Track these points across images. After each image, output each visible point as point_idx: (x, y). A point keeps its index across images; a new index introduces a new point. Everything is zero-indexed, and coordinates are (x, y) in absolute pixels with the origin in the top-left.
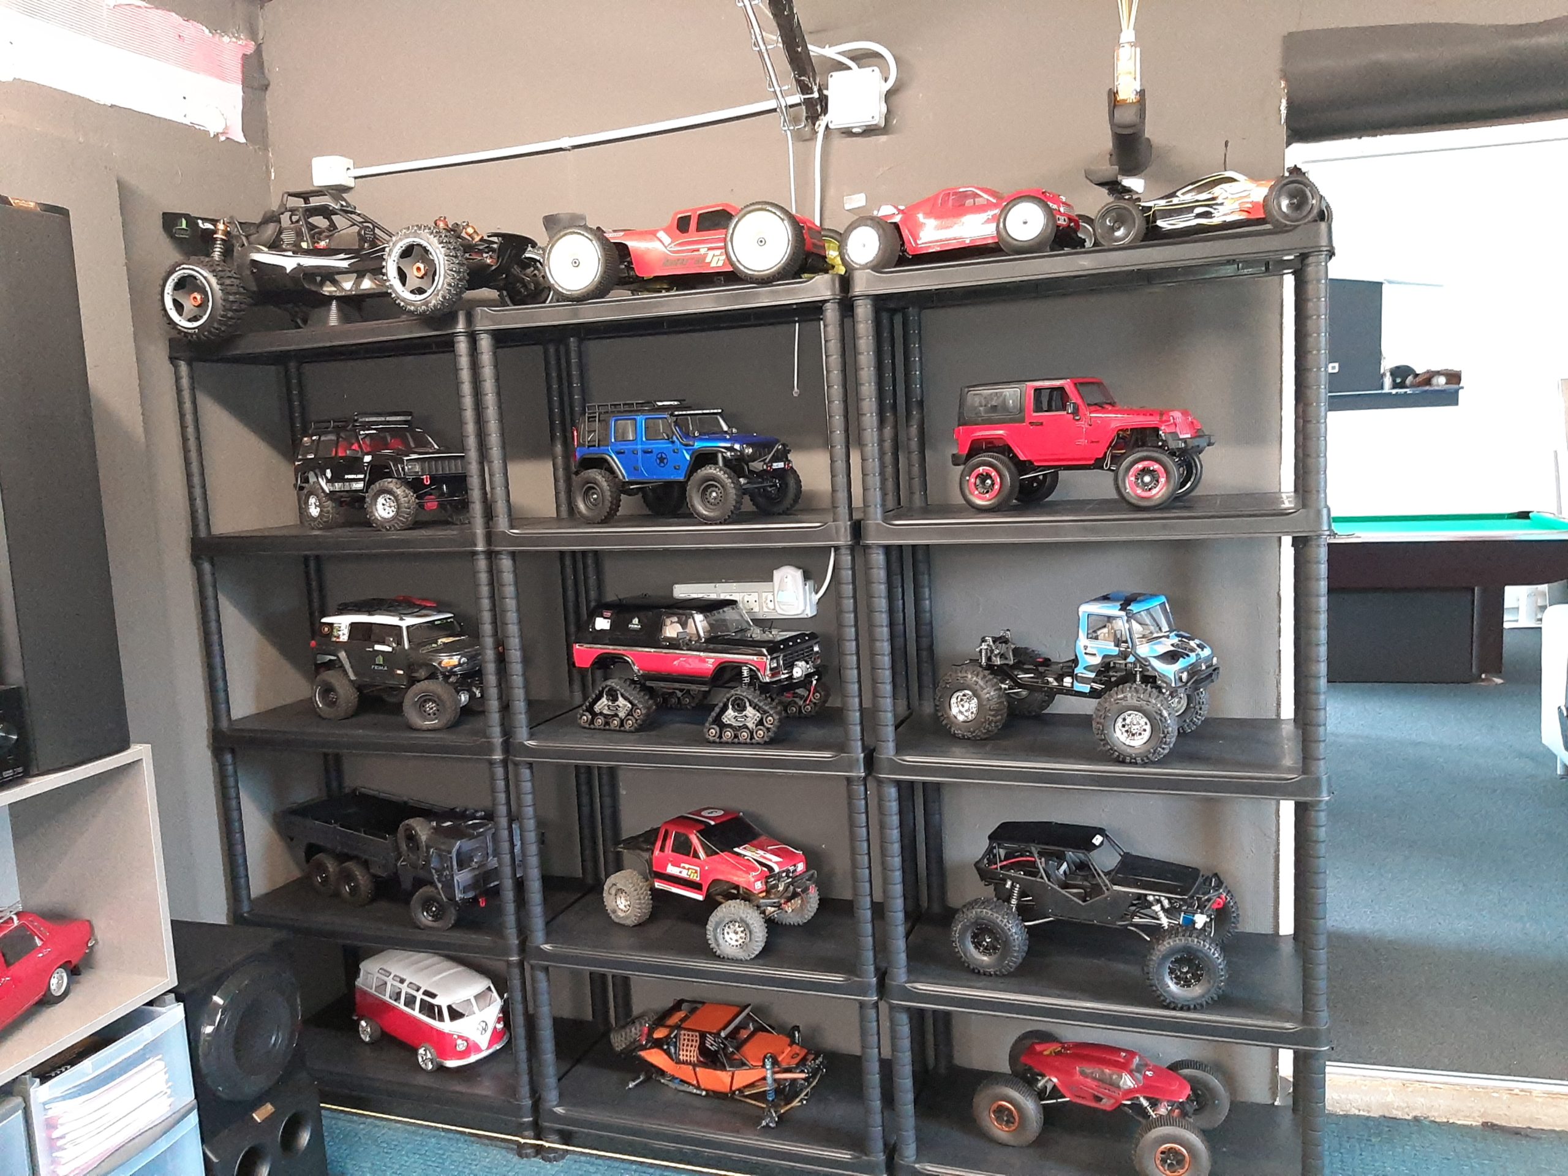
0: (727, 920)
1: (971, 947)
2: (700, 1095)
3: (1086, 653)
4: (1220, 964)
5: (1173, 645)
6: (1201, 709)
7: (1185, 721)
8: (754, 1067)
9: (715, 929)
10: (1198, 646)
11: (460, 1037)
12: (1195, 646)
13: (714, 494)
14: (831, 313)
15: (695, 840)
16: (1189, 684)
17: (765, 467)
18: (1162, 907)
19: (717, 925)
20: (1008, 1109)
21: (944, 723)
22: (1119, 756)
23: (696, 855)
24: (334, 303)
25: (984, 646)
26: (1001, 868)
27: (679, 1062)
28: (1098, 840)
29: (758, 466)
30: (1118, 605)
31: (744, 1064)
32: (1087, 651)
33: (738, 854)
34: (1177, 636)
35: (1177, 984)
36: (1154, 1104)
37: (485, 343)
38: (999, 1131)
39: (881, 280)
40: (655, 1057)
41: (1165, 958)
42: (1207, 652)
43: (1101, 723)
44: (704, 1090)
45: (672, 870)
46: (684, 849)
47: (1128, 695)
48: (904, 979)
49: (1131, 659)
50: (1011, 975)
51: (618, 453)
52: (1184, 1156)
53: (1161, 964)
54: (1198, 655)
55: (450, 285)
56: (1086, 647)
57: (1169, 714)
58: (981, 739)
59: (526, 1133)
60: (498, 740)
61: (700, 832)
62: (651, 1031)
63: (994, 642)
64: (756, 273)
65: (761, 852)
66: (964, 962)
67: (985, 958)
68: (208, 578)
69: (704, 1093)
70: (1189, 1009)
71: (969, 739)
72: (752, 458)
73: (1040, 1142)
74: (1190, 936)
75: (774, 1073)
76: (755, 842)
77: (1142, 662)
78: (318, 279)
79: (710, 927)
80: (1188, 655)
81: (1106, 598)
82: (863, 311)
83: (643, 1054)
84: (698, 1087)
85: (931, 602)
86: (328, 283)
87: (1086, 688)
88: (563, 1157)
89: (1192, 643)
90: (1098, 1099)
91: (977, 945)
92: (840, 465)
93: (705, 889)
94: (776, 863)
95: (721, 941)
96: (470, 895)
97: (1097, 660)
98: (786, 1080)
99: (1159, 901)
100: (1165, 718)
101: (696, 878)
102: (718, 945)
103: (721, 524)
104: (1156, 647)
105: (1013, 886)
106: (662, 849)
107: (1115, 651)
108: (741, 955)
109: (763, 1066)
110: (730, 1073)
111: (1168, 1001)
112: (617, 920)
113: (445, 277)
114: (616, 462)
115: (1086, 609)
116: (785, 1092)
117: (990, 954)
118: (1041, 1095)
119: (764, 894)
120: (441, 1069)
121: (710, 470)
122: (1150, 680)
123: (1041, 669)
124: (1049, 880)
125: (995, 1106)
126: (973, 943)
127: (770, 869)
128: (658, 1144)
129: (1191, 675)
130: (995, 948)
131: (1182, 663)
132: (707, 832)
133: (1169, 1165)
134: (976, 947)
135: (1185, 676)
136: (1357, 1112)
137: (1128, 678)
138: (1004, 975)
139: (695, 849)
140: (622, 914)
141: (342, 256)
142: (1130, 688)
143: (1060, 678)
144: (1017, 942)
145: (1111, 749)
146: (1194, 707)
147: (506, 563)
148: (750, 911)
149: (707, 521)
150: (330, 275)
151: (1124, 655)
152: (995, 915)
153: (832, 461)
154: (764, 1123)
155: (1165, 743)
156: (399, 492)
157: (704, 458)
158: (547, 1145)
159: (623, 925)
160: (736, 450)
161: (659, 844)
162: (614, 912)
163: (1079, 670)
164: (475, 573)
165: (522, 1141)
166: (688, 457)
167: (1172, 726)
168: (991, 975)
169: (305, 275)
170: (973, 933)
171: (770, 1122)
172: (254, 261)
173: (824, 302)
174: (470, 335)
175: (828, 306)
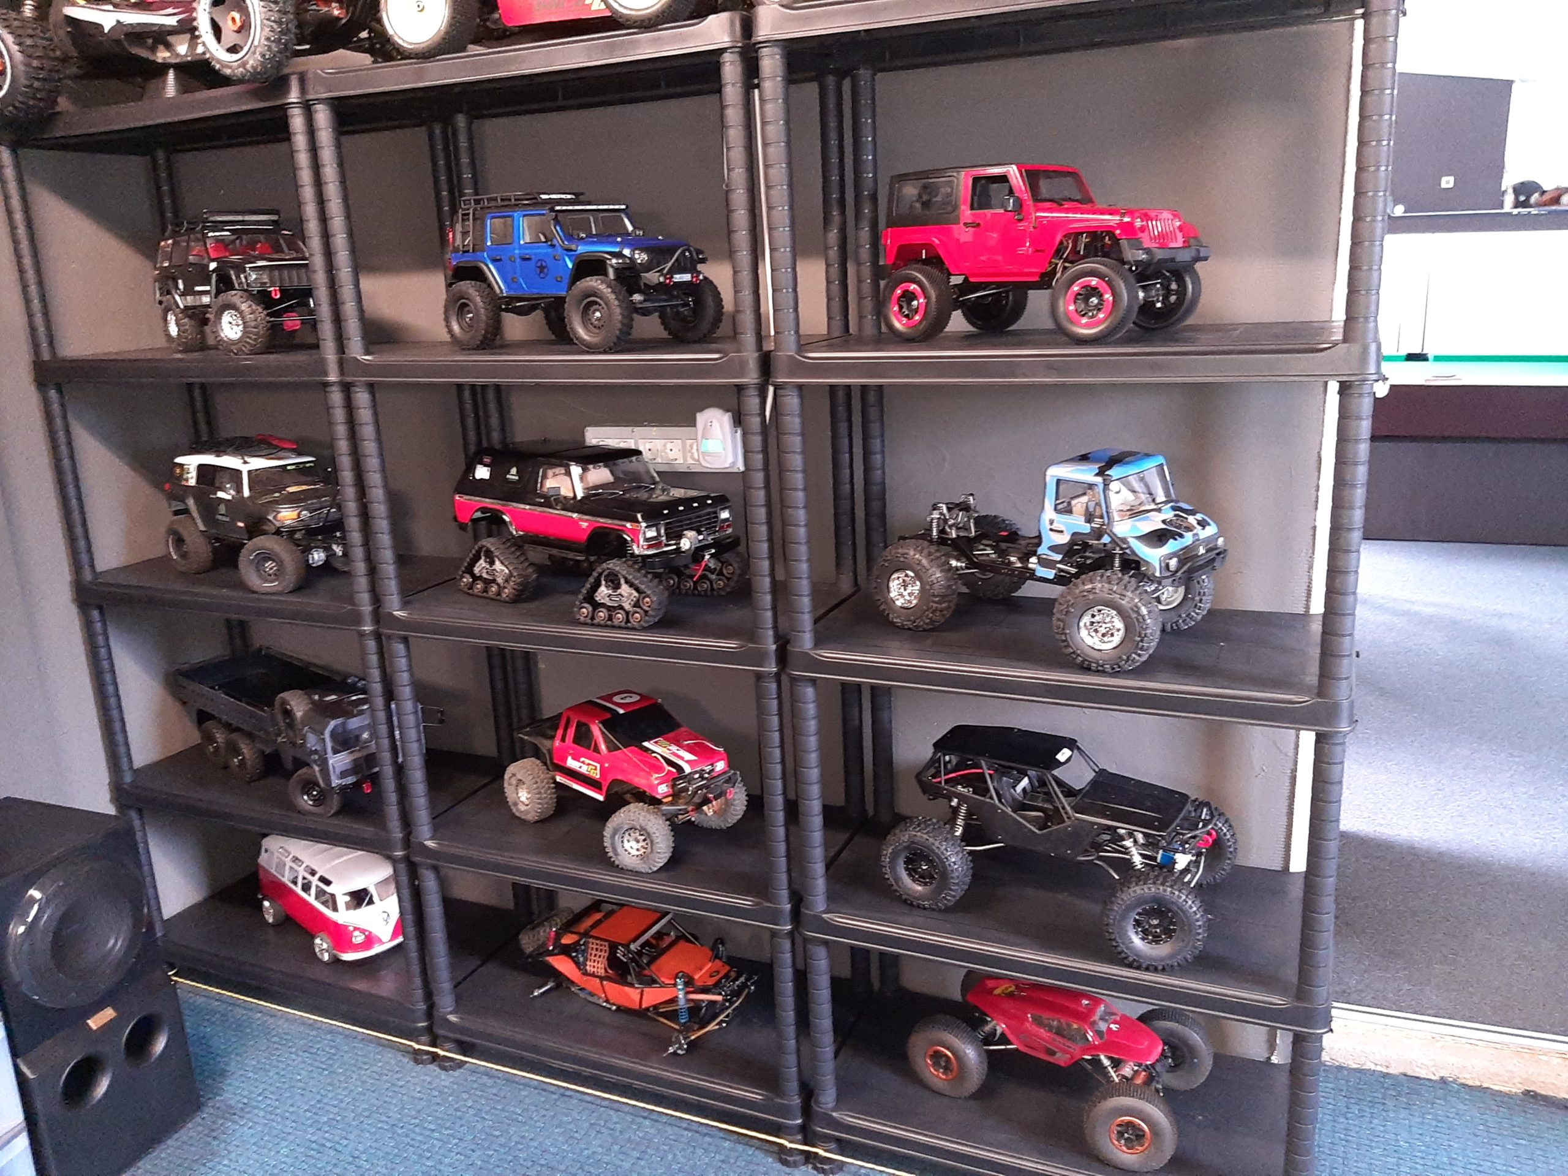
0: (626, 827)
1: (904, 875)
2: (610, 1009)
3: (1051, 530)
4: (1197, 920)
5: (1164, 522)
6: (1201, 601)
7: (1180, 616)
8: (663, 986)
9: (613, 837)
10: (1199, 523)
11: (356, 929)
12: (1194, 523)
13: (598, 314)
14: (731, 70)
15: (596, 730)
16: (1179, 574)
17: (662, 279)
18: (1135, 842)
19: (615, 831)
20: (946, 1056)
21: (882, 607)
22: (1083, 662)
23: (597, 750)
24: (171, 75)
25: (936, 515)
26: (947, 781)
27: (586, 973)
28: (1063, 755)
29: (653, 277)
30: (1095, 468)
31: (654, 981)
32: (1053, 527)
33: (647, 749)
34: (1174, 509)
35: (1143, 939)
36: (1116, 1064)
37: (323, 116)
38: (935, 1076)
39: (793, 19)
40: (563, 965)
41: (1130, 908)
42: (1211, 530)
43: (1062, 621)
44: (613, 1004)
45: (571, 763)
46: (583, 739)
47: (1097, 584)
48: (822, 908)
49: (1106, 539)
50: (948, 910)
51: (495, 261)
52: (1143, 1131)
53: (1124, 917)
54: (1196, 534)
55: (268, 39)
56: (1052, 522)
57: (1149, 612)
58: (925, 630)
59: (423, 1038)
60: (367, 609)
61: (604, 723)
62: (558, 936)
63: (949, 509)
64: (633, 13)
65: (674, 748)
66: (896, 891)
67: (920, 888)
68: (56, 407)
69: (614, 1008)
70: (1156, 970)
71: (910, 629)
72: (648, 267)
73: (984, 1093)
74: (1163, 884)
75: (687, 993)
76: (670, 735)
77: (1116, 541)
78: (150, 41)
79: (607, 833)
80: (1181, 536)
81: (1084, 458)
82: (771, 63)
83: (551, 960)
84: (607, 1001)
85: (883, 457)
86: (161, 47)
87: (1050, 574)
88: (460, 1067)
89: (1192, 520)
90: (1052, 1053)
91: (911, 872)
92: (746, 276)
93: (604, 789)
94: (688, 762)
95: (620, 850)
96: (350, 780)
97: (1064, 539)
98: (703, 1001)
99: (1131, 834)
100: (1143, 617)
101: (596, 775)
102: (616, 854)
103: (605, 352)
104: (1138, 524)
105: (959, 804)
106: (563, 740)
107: (1086, 528)
108: (643, 868)
109: (675, 985)
110: (639, 991)
111: (1131, 959)
112: (517, 814)
113: (262, 29)
114: (493, 273)
115: (1055, 472)
116: (698, 1015)
117: (926, 884)
118: (989, 1039)
119: (670, 799)
120: (336, 961)
121: (593, 282)
122: (1132, 565)
123: (1003, 545)
124: (1000, 801)
125: (931, 1052)
126: (906, 869)
127: (680, 769)
128: (557, 1064)
129: (1182, 563)
130: (932, 877)
131: (1172, 546)
132: (612, 723)
133: (1126, 1140)
134: (910, 875)
135: (1173, 563)
136: (1373, 1067)
137: (1103, 561)
138: (940, 910)
139: (596, 744)
140: (522, 808)
141: (170, 11)
142: (1102, 576)
143: (1025, 558)
144: (956, 874)
145: (1074, 653)
146: (1193, 599)
147: (362, 398)
148: (652, 817)
149: (590, 349)
150: (160, 37)
151: (1098, 534)
152: (931, 840)
153: (735, 272)
154: (671, 1050)
155: (1142, 649)
156: (244, 307)
157: (590, 267)
158: (441, 1053)
159: (524, 821)
160: (625, 256)
161: (560, 732)
162: (516, 804)
163: (1042, 550)
164: (328, 409)
165: (417, 1047)
166: (570, 265)
167: (1153, 627)
168: (925, 909)
169: (126, 35)
170: (907, 857)
171: (678, 1048)
172: (67, 16)
173: (722, 51)
174: (307, 108)
175: (727, 57)
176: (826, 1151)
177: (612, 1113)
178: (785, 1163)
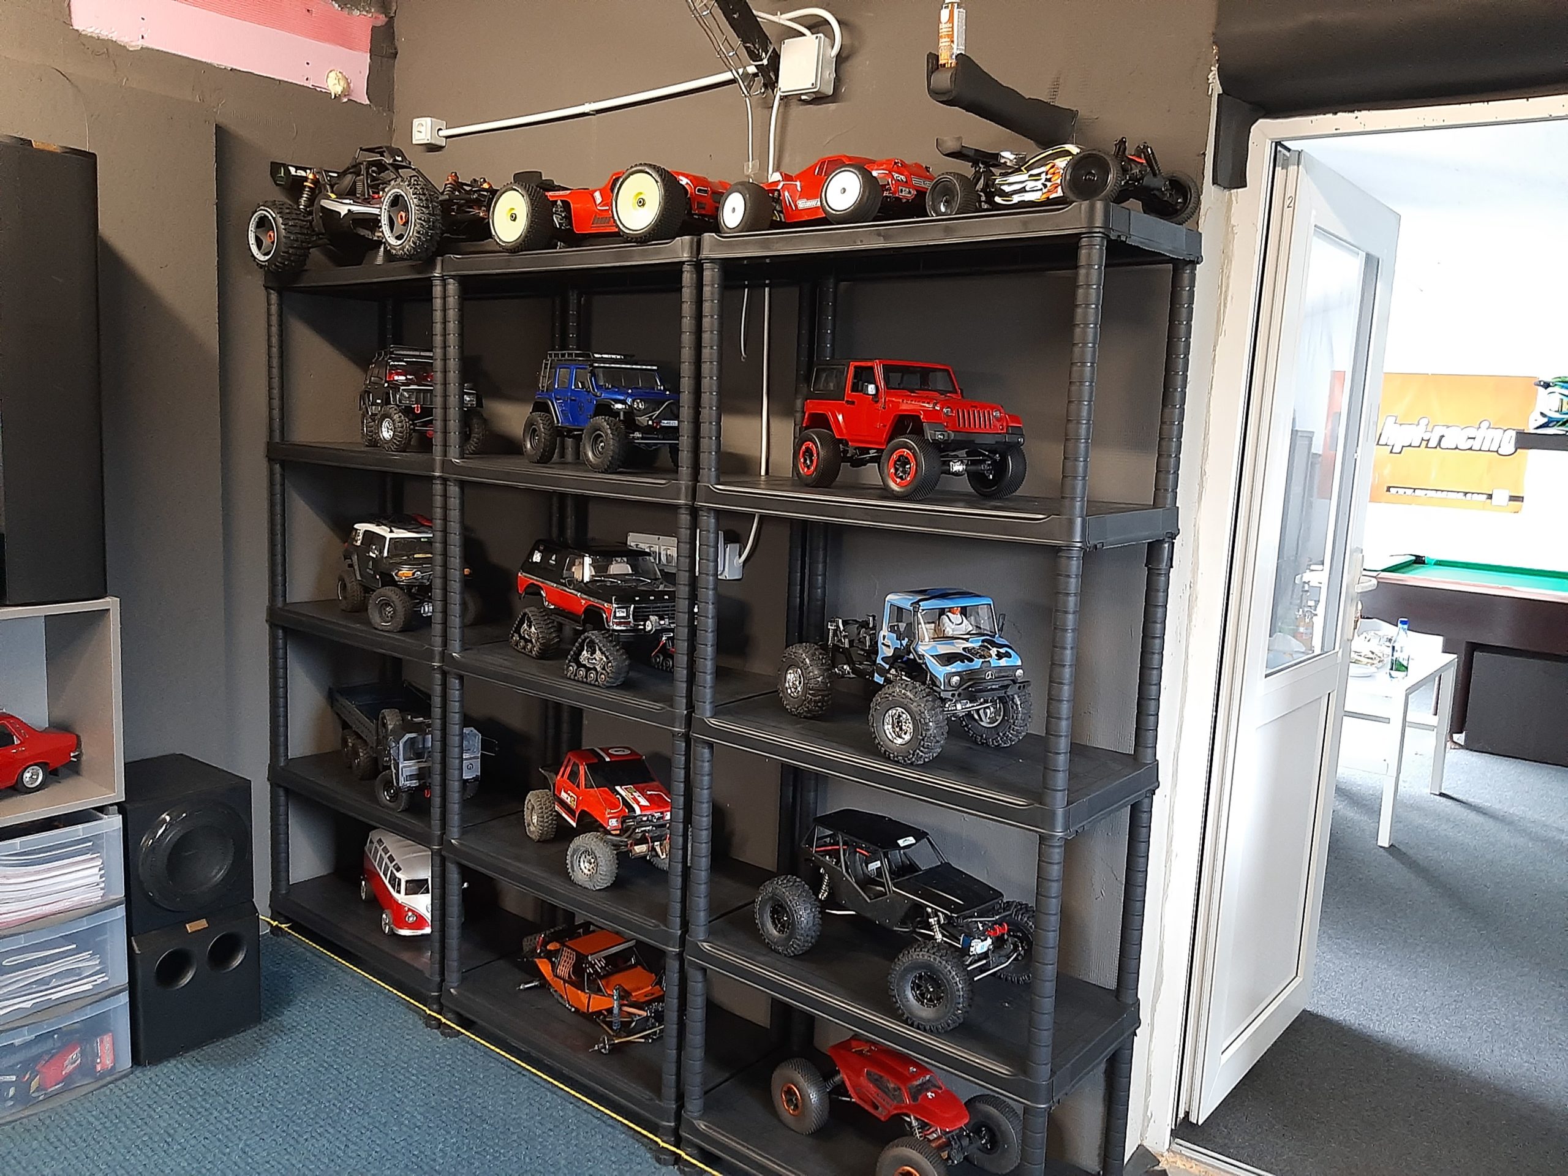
0: (583, 849)
1: (769, 922)
2: (570, 1010)
3: (883, 644)
5: (964, 649)
8: (605, 995)
9: (572, 856)
10: (1000, 654)
11: (409, 910)
12: (994, 654)
13: (601, 444)
15: (584, 771)
17: (650, 423)
18: (939, 921)
19: (575, 852)
20: (796, 1095)
21: (779, 695)
22: (885, 753)
23: (579, 785)
24: (382, 249)
25: (832, 627)
27: (556, 976)
28: (906, 841)
29: (645, 421)
31: (600, 992)
32: (885, 642)
33: (615, 792)
34: (985, 641)
35: (919, 1001)
36: (923, 1126)
37: (452, 287)
39: (723, 244)
40: (544, 967)
41: (908, 970)
42: (1009, 661)
44: (572, 1006)
45: (564, 795)
46: (574, 776)
47: (899, 691)
48: (700, 937)
50: (796, 957)
51: (557, 399)
53: (903, 977)
54: (988, 662)
55: (418, 232)
56: (885, 638)
59: (435, 1007)
60: (438, 649)
61: (592, 765)
62: (545, 943)
63: (846, 624)
65: (637, 794)
66: (761, 935)
67: (777, 934)
68: (278, 477)
69: (573, 1009)
70: (923, 1029)
71: (795, 715)
72: (642, 413)
74: (934, 953)
75: (621, 1005)
76: (640, 785)
78: (371, 224)
80: (971, 660)
82: (710, 274)
83: (538, 962)
84: (569, 1003)
88: (457, 1036)
89: (993, 651)
90: (876, 1107)
91: (774, 920)
93: (577, 816)
94: (642, 806)
95: (576, 868)
96: (414, 783)
97: (891, 652)
98: (635, 1015)
99: (934, 913)
101: (573, 805)
102: (573, 871)
103: (602, 472)
105: (825, 872)
106: (562, 776)
107: (902, 645)
108: (591, 886)
110: (588, 996)
112: (529, 834)
113: (415, 225)
114: (555, 408)
115: (891, 598)
117: (782, 932)
119: (618, 832)
120: (393, 935)
121: (601, 420)
124: (848, 872)
125: (786, 1089)
126: (772, 917)
127: (633, 810)
129: (964, 682)
130: (786, 927)
131: (957, 667)
132: (597, 767)
134: (774, 922)
135: (957, 678)
138: (789, 956)
139: (580, 780)
140: (532, 828)
145: (879, 743)
147: (454, 490)
148: (602, 845)
149: (593, 469)
152: (787, 894)
154: (596, 1048)
156: (396, 417)
157: (604, 409)
158: (444, 1020)
159: (532, 840)
160: (627, 403)
161: (562, 770)
162: (528, 825)
163: (879, 660)
164: (431, 495)
165: (428, 1012)
168: (777, 952)
169: (353, 220)
170: (774, 908)
171: (602, 1048)
172: (322, 206)
173: (683, 263)
174: (443, 280)
175: (686, 268)
176: (687, 1154)
177: (549, 1094)
178: (658, 1160)
